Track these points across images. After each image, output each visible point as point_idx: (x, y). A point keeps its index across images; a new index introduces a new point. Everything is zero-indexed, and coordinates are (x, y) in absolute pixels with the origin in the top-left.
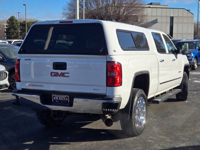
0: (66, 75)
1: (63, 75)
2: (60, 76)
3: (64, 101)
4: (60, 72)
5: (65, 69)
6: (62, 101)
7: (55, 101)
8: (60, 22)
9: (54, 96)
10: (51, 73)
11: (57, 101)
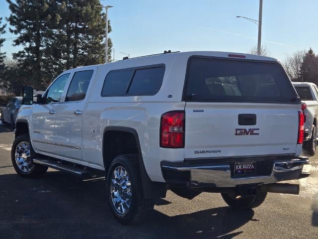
1: (251, 132)
2: (247, 134)
3: (249, 170)
5: (254, 124)
7: (236, 172)
8: (229, 55)
10: (236, 130)
11: (239, 172)
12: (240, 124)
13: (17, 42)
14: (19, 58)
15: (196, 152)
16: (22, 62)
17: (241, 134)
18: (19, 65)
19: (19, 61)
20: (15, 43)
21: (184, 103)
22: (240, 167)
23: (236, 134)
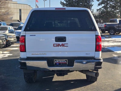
0: (65, 45)
1: (63, 45)
2: (61, 46)
3: (64, 63)
4: (61, 43)
5: (65, 41)
6: (62, 63)
7: (56, 64)
8: (56, 9)
9: (55, 61)
10: (54, 44)
11: (58, 64)
12: (56, 41)
13: (99, 5)
14: (99, 11)
15: (32, 54)
16: (100, 12)
17: (57, 46)
18: (99, 14)
19: (99, 12)
20: (98, 5)
21: (25, 32)
22: (58, 62)
23: (54, 46)
